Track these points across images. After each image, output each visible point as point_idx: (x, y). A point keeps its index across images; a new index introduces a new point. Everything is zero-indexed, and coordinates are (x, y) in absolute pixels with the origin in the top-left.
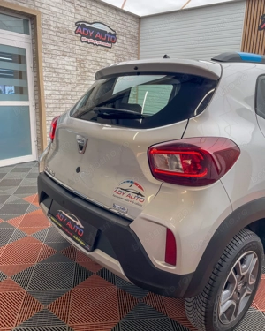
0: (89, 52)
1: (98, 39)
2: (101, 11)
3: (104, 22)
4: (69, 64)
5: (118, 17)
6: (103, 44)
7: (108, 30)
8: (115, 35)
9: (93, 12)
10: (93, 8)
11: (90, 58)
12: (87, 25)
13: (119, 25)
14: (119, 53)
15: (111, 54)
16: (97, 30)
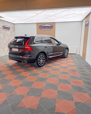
1: (7, 29)
3: (7, 25)
4: (2, 35)
7: (8, 27)
13: (10, 26)
15: (10, 32)
16: (6, 27)
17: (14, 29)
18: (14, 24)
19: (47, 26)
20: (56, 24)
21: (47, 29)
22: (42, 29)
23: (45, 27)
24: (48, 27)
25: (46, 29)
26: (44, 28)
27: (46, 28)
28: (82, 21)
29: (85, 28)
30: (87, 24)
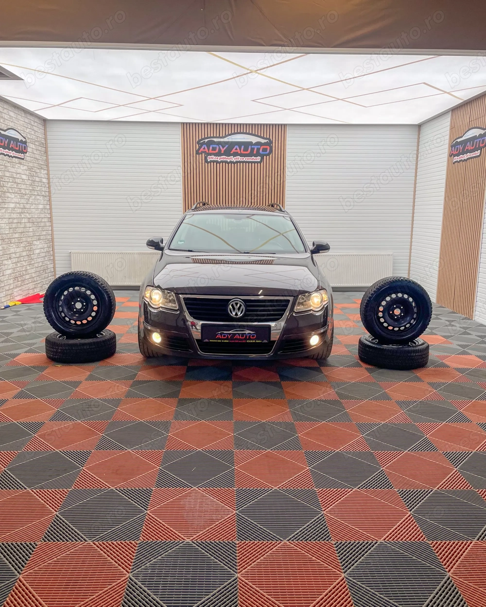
0: (6, 167)
1: (12, 149)
2: (12, 114)
3: (15, 127)
5: (27, 120)
6: (17, 155)
7: (20, 138)
8: (25, 143)
9: (6, 117)
10: (5, 111)
11: (7, 174)
12: (3, 132)
13: (28, 130)
14: (31, 165)
15: (25, 168)
16: (10, 139)
17: (46, 152)
18: (45, 121)
19: (240, 144)
20: (289, 133)
21: (239, 158)
22: (214, 158)
24: (247, 149)
28: (419, 126)
29: (456, 159)
30: (475, 138)
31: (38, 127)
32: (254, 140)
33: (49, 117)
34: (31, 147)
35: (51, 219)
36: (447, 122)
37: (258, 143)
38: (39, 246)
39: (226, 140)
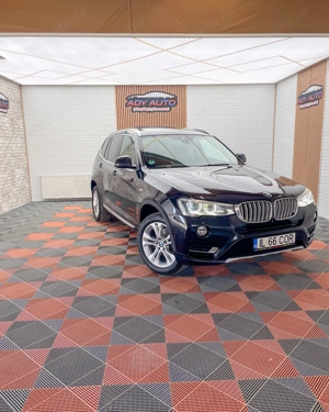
5: (8, 86)
6: (2, 110)
7: (4, 98)
8: (7, 102)
13: (9, 93)
14: (12, 117)
15: (7, 119)
17: (22, 107)
18: (20, 86)
19: (155, 99)
20: (188, 91)
21: (155, 109)
22: (138, 109)
23: (148, 102)
24: (160, 102)
25: (151, 109)
26: (147, 105)
27: (152, 106)
28: (276, 84)
29: (302, 106)
30: (314, 92)
31: (16, 91)
32: (165, 96)
33: (23, 83)
34: (11, 104)
35: (26, 154)
36: (295, 81)
37: (167, 98)
38: (19, 173)
39: (146, 96)
